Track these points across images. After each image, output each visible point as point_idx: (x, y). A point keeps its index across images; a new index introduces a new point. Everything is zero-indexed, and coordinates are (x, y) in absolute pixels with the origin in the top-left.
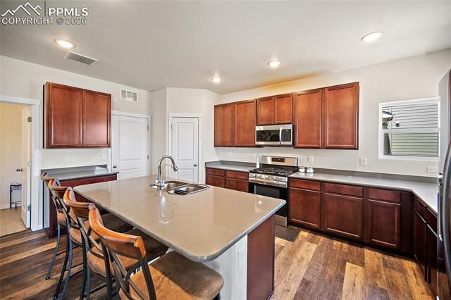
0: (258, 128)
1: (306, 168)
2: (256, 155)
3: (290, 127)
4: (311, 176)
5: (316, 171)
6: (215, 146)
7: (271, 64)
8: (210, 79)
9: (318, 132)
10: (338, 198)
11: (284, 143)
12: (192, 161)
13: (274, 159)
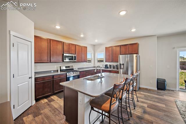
1: (76, 69)
9: (81, 58)
11: (74, 61)
12: (28, 75)
13: (66, 67)
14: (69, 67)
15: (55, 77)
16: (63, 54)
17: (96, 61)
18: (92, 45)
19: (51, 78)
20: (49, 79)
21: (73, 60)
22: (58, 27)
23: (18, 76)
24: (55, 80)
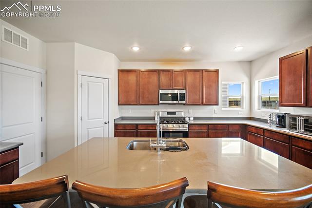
0: (161, 91)
1: (189, 118)
2: (153, 110)
3: (184, 91)
4: (192, 122)
5: (195, 118)
6: (119, 105)
7: (184, 49)
8: (130, 48)
9: (199, 95)
10: (216, 132)
11: (180, 102)
12: (103, 119)
13: (168, 113)
14: (174, 113)
15: (140, 127)
16: (159, 91)
17: (256, 104)
18: (241, 62)
19: (135, 128)
20: (132, 128)
21: (177, 100)
22: (136, 49)
23: (88, 119)
24: (140, 132)
